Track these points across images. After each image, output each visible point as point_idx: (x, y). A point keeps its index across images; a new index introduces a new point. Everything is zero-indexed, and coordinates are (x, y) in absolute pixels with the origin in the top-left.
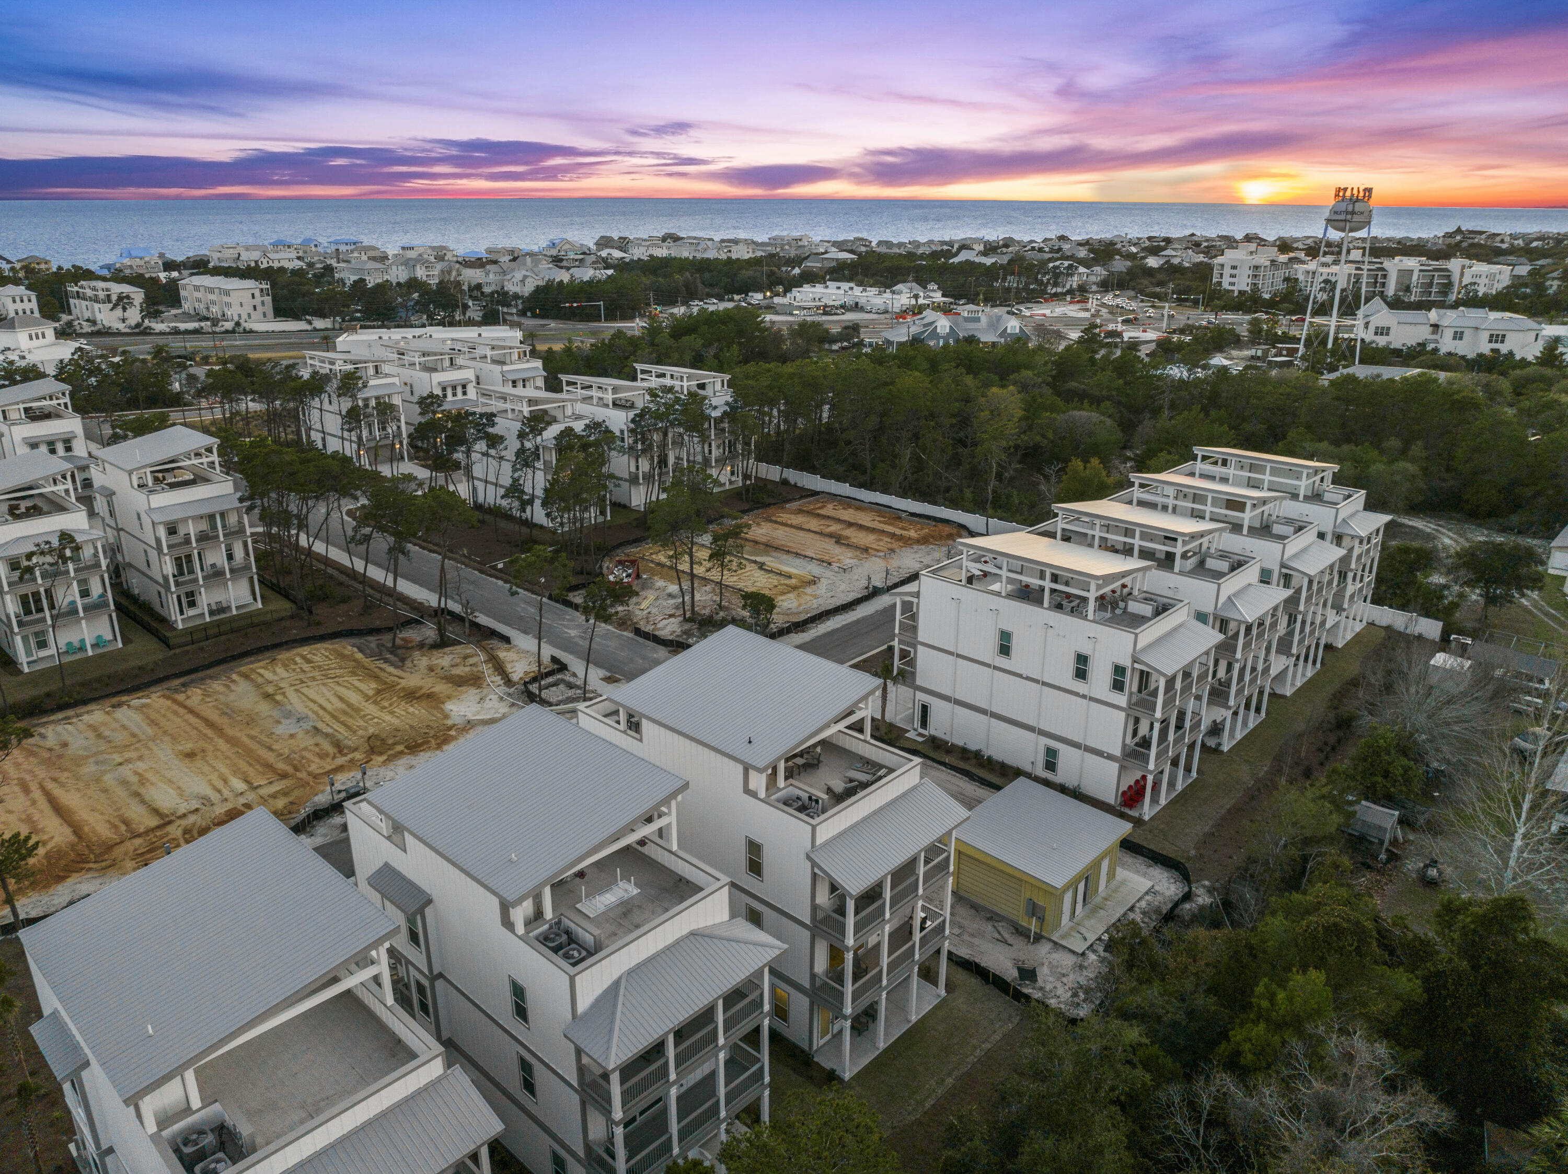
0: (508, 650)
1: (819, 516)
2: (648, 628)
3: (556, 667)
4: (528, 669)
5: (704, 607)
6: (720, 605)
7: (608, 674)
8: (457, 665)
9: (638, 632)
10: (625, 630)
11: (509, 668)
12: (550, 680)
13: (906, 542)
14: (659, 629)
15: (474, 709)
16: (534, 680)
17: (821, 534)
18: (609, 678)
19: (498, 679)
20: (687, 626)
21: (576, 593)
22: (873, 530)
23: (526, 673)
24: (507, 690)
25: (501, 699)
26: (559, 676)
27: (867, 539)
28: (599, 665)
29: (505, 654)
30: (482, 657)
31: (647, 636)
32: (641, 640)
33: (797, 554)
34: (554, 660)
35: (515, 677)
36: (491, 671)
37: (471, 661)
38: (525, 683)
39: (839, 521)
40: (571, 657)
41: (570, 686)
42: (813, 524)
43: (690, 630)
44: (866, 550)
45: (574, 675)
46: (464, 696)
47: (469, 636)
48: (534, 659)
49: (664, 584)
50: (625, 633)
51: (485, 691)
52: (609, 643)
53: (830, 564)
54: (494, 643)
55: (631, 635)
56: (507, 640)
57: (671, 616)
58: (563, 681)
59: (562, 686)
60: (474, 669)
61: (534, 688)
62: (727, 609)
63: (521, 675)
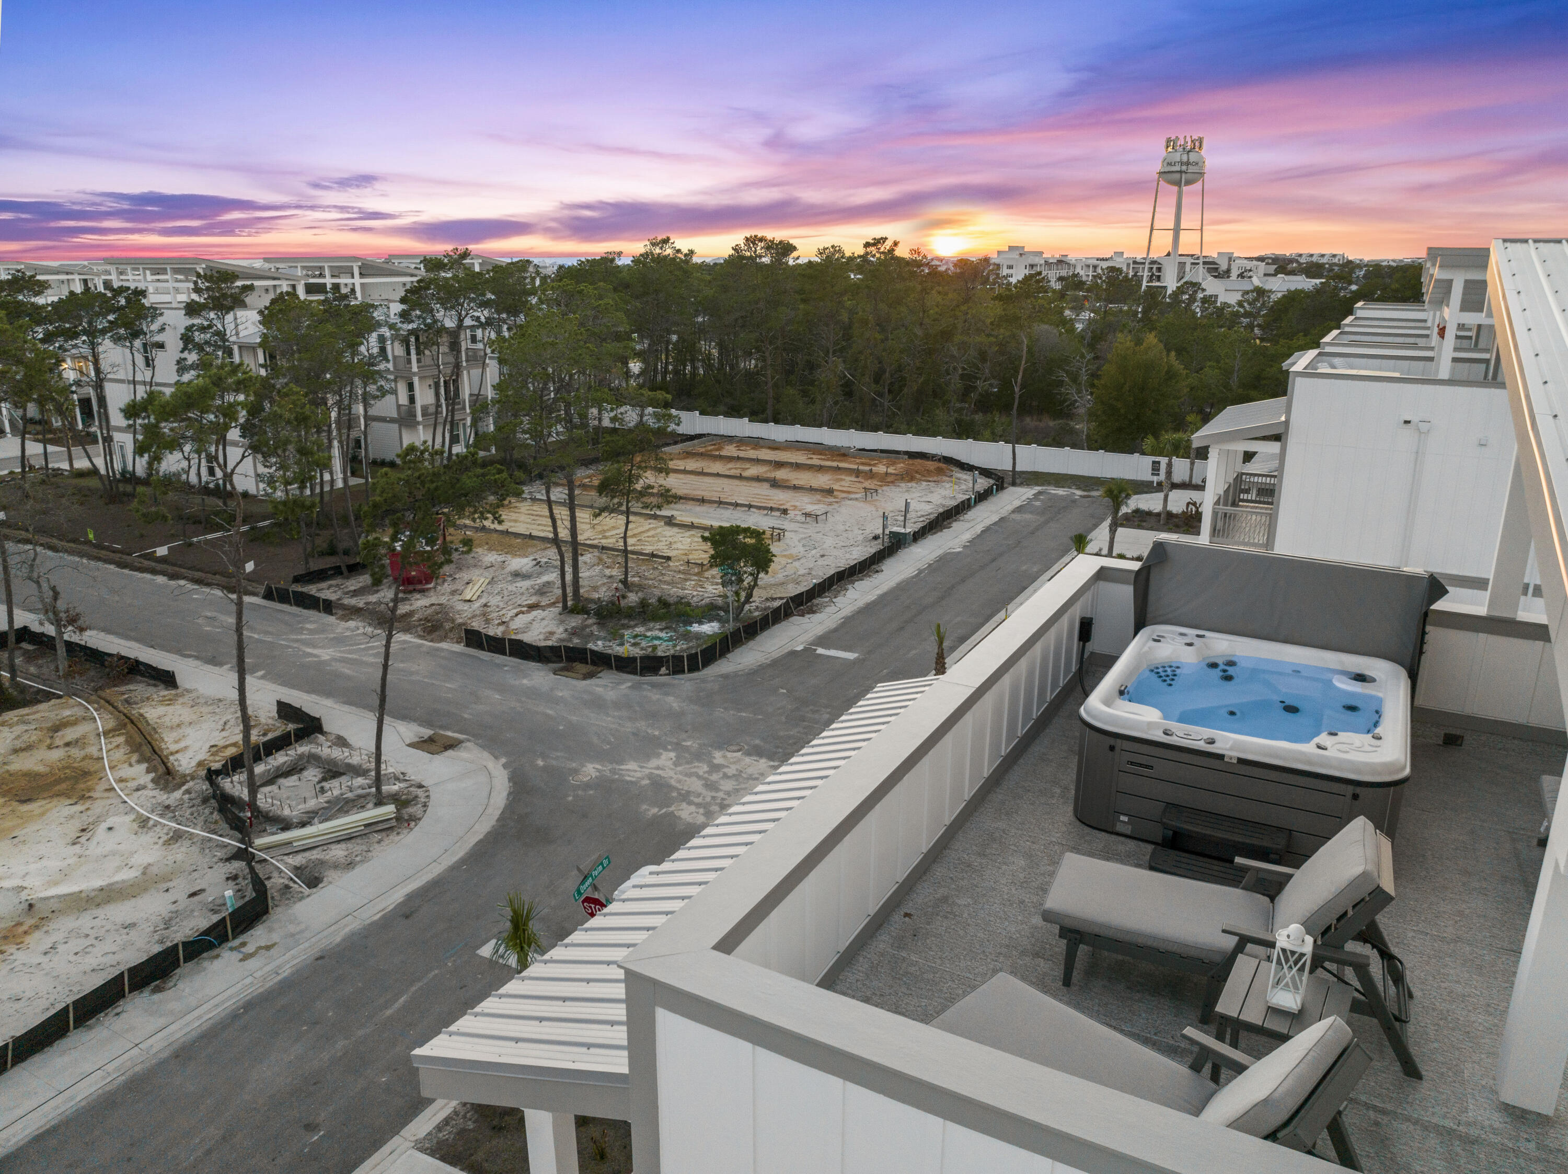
0: (171, 701)
1: (721, 458)
2: (495, 631)
3: (291, 727)
4: (218, 738)
5: (595, 589)
6: (625, 582)
7: (427, 732)
8: (29, 748)
9: (474, 639)
10: (443, 639)
11: (169, 742)
12: (280, 759)
13: (885, 479)
14: (517, 631)
15: (53, 864)
16: (235, 764)
17: (740, 477)
18: (431, 740)
19: (139, 773)
20: (575, 621)
21: (324, 585)
22: (820, 469)
23: (215, 749)
24: (163, 797)
25: (143, 823)
26: (303, 749)
27: (822, 480)
28: (404, 716)
29: (161, 710)
30: (102, 721)
31: (496, 645)
32: (485, 655)
33: (720, 503)
34: (286, 711)
35: (185, 763)
36: (119, 754)
37: (70, 734)
38: (212, 775)
39: (758, 461)
40: (329, 702)
41: (333, 771)
42: (717, 467)
43: (584, 627)
44: (830, 492)
45: (342, 742)
46: (31, 828)
47: (69, 675)
48: (233, 715)
49: (500, 559)
50: (444, 645)
51: (98, 807)
52: (414, 668)
53: (785, 512)
54: (138, 689)
55: (459, 648)
56: (167, 679)
57: (532, 607)
58: (313, 759)
59: (312, 774)
60: (76, 752)
61: (235, 785)
62: (641, 587)
63: (202, 755)
